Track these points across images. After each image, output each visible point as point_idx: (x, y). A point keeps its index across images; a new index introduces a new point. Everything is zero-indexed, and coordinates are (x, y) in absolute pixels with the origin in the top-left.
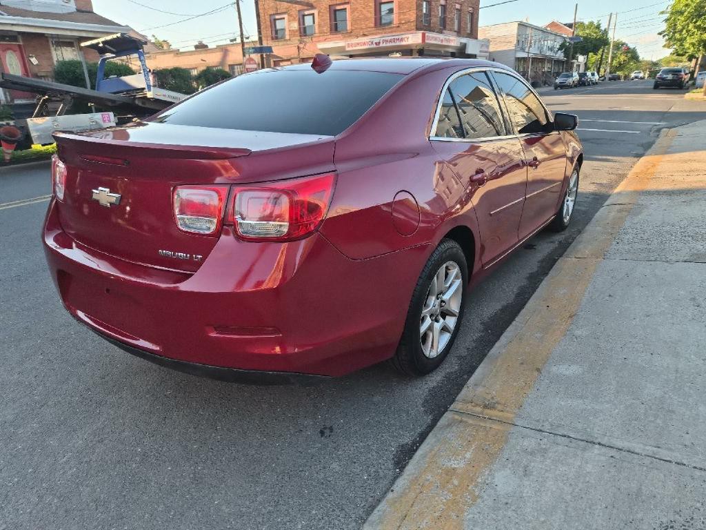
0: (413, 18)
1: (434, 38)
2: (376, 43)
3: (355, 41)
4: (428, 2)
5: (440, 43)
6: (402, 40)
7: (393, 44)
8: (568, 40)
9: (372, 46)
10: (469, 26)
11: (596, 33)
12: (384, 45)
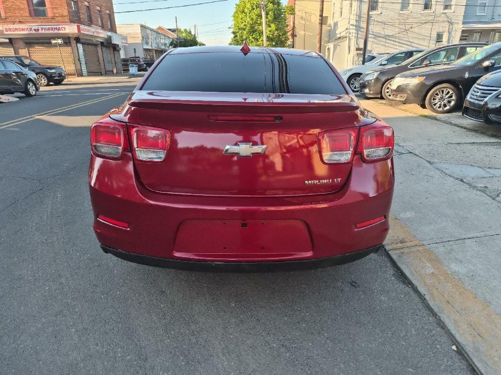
0: (66, 13)
1: (87, 30)
2: (35, 30)
3: (12, 26)
4: (75, 2)
5: (92, 34)
6: (59, 29)
7: (52, 32)
8: (175, 40)
9: (31, 32)
10: (109, 23)
11: (189, 36)
12: (43, 32)
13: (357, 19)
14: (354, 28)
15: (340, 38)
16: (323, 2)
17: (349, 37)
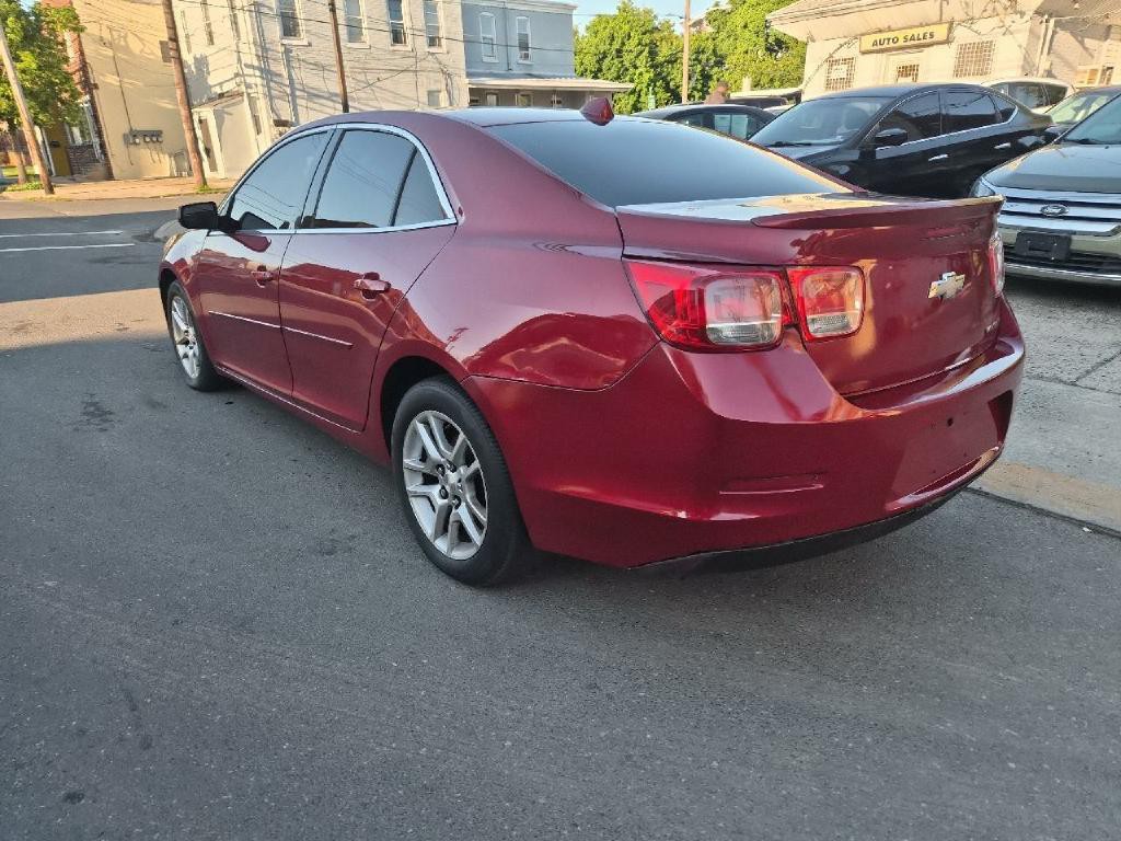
13: (260, 54)
14: (258, 73)
15: (221, 96)
16: (168, 5)
17: (249, 94)
